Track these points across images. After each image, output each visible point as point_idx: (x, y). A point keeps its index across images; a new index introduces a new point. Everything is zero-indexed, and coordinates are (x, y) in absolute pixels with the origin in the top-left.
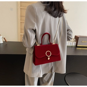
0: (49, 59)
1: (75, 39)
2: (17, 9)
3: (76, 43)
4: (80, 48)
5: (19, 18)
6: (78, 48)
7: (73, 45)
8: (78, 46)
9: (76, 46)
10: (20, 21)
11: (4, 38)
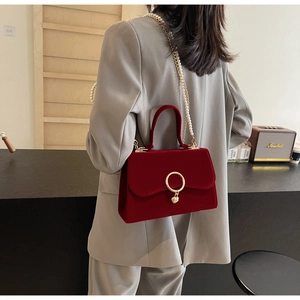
5: (39, 63)
7: (242, 158)
11: (4, 139)
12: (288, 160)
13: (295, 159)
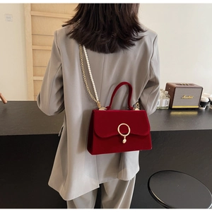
0: (125, 141)
1: (167, 92)
2: (24, 18)
3: (168, 100)
4: (180, 113)
5: (30, 39)
6: (173, 113)
7: (163, 106)
8: (173, 107)
9: (170, 108)
10: (30, 48)
12: (198, 107)
13: (202, 107)
